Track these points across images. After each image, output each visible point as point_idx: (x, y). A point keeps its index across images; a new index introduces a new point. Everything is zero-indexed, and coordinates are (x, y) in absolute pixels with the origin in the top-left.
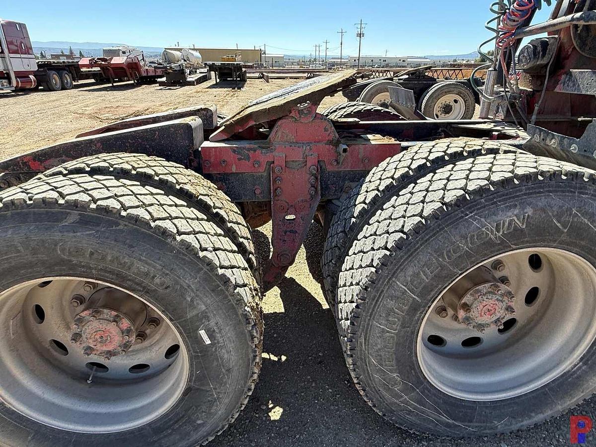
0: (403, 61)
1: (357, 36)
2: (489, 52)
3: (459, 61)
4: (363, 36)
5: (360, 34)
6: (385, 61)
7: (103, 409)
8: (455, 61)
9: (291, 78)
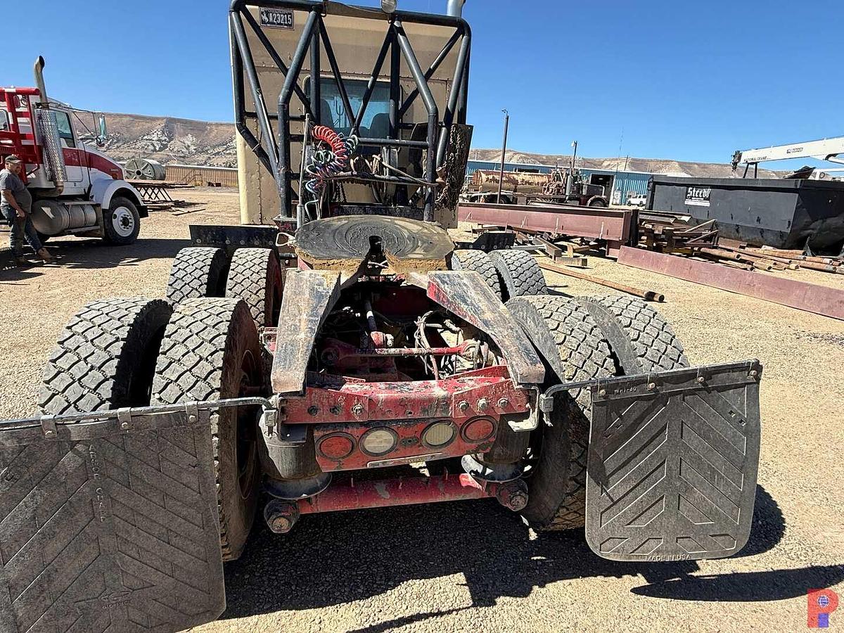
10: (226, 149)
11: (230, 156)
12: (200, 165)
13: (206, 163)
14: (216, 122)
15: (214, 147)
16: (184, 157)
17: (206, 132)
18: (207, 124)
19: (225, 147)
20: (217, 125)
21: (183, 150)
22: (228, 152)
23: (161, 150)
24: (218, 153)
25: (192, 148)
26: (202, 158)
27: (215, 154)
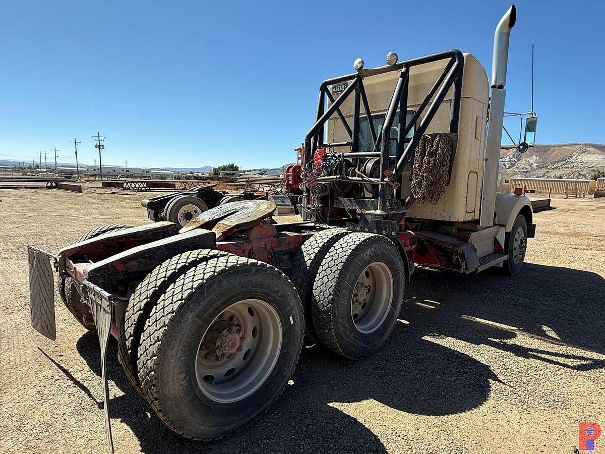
0: (147, 172)
1: (96, 147)
2: (219, 168)
3: (195, 174)
4: (103, 148)
5: (99, 146)
6: (128, 171)
7: (233, 390)
8: (191, 173)
9: (26, 187)
10: (564, 164)
11: (567, 169)
12: (539, 177)
13: (544, 175)
14: (559, 144)
15: (554, 163)
16: (526, 172)
17: (549, 152)
18: (551, 146)
19: (564, 162)
20: (560, 146)
21: (527, 167)
22: (565, 166)
23: (510, 167)
24: (556, 168)
25: (535, 165)
26: (542, 172)
27: (553, 169)
